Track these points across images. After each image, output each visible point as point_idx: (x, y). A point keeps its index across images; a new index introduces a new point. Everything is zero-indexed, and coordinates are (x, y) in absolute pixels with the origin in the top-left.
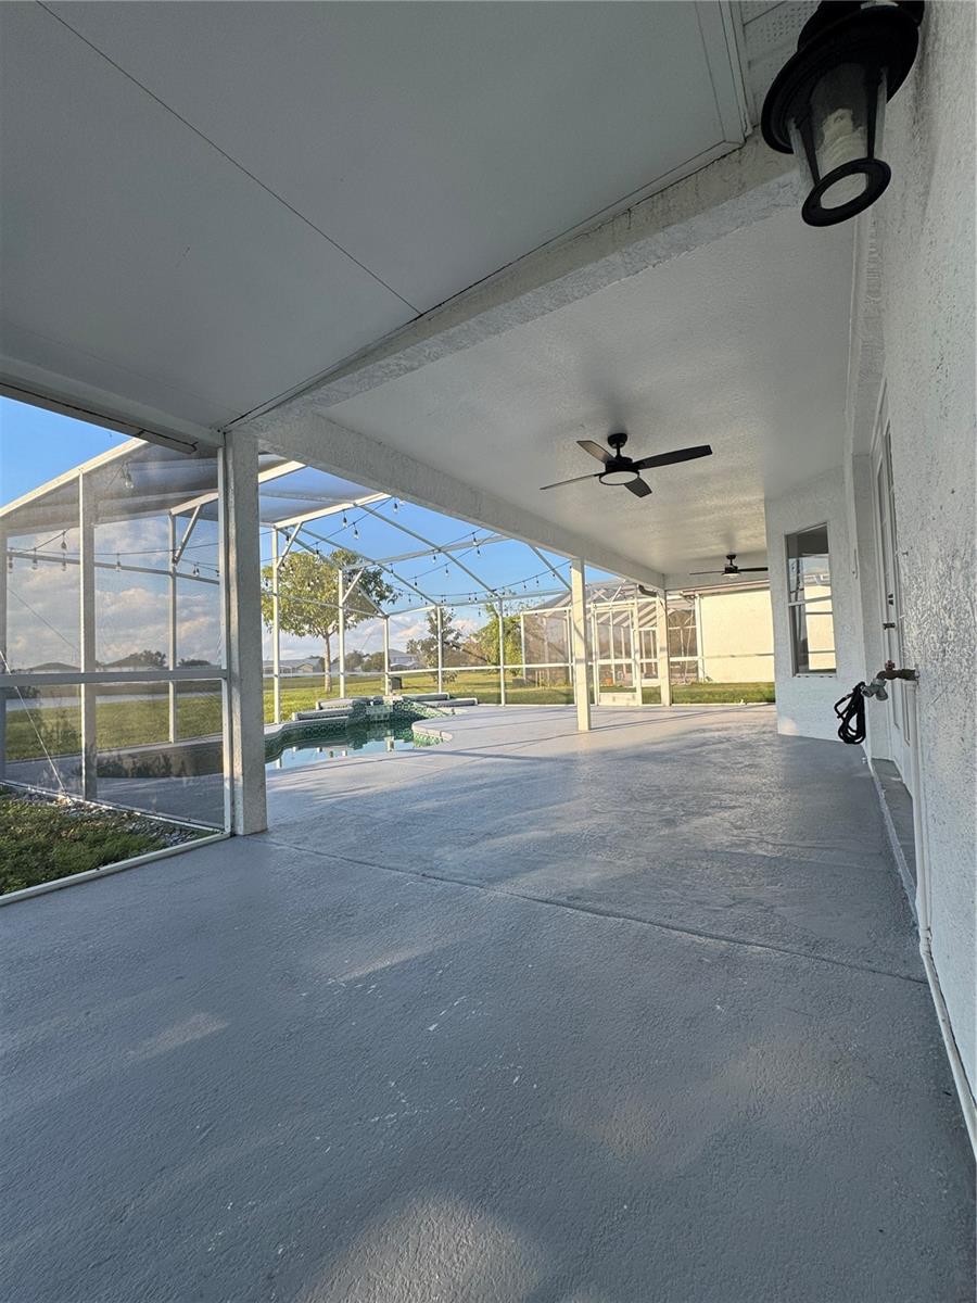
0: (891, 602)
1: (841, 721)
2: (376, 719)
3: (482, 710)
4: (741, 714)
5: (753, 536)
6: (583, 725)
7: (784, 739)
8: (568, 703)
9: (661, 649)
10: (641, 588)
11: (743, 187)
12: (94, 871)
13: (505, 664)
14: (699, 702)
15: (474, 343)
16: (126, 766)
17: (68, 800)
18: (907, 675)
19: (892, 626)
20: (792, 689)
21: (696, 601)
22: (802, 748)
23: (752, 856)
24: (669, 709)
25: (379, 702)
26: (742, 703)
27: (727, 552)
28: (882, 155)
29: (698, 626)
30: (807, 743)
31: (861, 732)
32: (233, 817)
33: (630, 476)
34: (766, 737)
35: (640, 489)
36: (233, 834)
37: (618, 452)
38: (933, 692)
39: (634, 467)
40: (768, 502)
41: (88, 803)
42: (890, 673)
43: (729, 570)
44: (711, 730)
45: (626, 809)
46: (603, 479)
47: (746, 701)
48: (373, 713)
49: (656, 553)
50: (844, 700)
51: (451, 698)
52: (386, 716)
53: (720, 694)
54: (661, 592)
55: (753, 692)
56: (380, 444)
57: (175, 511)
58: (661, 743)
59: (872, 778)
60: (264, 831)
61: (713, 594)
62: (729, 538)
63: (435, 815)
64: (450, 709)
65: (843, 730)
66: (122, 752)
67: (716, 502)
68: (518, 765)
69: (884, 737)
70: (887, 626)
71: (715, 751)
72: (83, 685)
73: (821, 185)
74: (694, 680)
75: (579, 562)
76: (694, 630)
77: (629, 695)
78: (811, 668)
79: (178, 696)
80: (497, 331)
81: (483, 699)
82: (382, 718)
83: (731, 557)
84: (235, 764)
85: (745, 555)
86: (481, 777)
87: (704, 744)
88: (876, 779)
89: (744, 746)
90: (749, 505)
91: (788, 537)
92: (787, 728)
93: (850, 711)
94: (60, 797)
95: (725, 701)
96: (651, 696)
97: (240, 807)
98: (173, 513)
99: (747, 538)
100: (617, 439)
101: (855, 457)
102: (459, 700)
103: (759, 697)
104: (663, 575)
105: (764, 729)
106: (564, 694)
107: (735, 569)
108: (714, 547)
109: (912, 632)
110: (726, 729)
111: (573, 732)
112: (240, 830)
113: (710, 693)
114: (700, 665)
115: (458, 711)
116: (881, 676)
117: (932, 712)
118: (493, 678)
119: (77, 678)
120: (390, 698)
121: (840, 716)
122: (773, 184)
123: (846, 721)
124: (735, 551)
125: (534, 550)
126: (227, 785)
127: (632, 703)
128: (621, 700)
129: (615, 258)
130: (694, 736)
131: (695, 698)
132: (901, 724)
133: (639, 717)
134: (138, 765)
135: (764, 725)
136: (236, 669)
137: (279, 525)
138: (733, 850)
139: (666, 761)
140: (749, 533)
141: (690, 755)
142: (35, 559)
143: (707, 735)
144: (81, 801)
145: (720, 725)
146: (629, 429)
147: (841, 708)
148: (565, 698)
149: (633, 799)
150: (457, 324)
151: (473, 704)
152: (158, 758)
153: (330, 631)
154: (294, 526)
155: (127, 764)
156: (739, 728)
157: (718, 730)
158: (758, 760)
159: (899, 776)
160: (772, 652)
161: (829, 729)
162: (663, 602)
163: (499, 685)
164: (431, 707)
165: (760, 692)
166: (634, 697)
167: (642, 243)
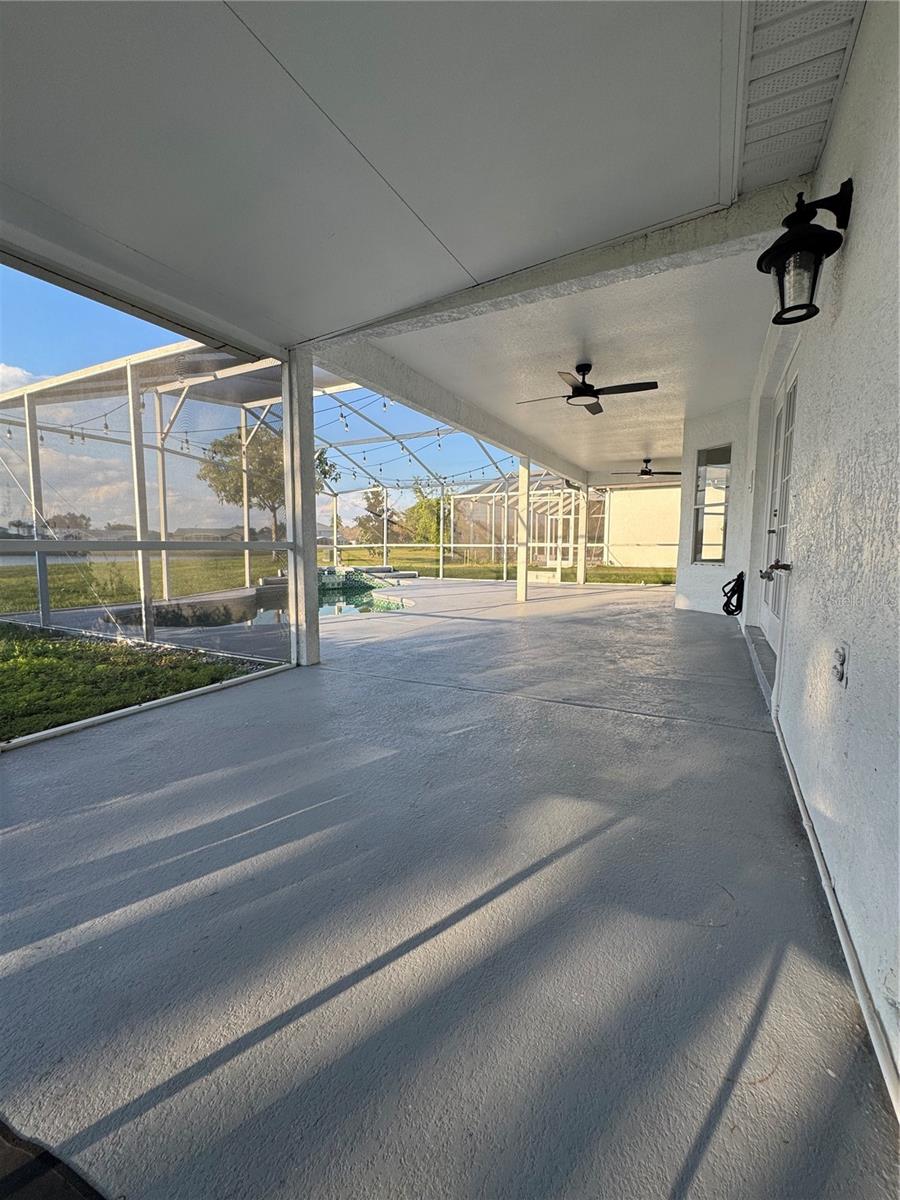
0: (775, 515)
1: (726, 598)
2: (330, 586)
3: (424, 583)
4: (642, 593)
5: (670, 445)
6: (521, 597)
7: (679, 611)
8: (498, 578)
9: (582, 536)
10: (567, 482)
11: (726, 237)
12: (137, 707)
13: (444, 543)
14: (608, 582)
15: (512, 307)
16: (184, 613)
17: (129, 642)
18: (786, 567)
19: (773, 532)
20: (689, 574)
21: (607, 495)
22: (691, 617)
23: (671, 680)
24: (581, 586)
25: (332, 572)
26: (642, 584)
27: (644, 457)
28: (817, 303)
29: (606, 516)
30: (695, 615)
31: (739, 607)
32: (298, 652)
33: (591, 400)
34: (667, 610)
35: (595, 409)
36: (298, 665)
37: (584, 378)
38: (799, 577)
39: (596, 393)
40: (688, 421)
41: (150, 643)
42: (777, 566)
43: (644, 473)
44: (623, 604)
45: (579, 653)
46: (570, 401)
47: (646, 583)
48: (327, 581)
49: (583, 455)
50: (730, 583)
51: (395, 570)
52: (339, 584)
53: (624, 576)
54: (584, 486)
55: (652, 576)
56: (393, 358)
57: (161, 389)
58: (587, 612)
59: (744, 639)
60: (319, 663)
61: (622, 489)
62: (647, 446)
63: (442, 654)
64: (396, 580)
65: (727, 605)
66: (180, 602)
67: (646, 418)
68: (483, 624)
69: (757, 612)
70: (770, 532)
71: (631, 619)
72: (140, 552)
73: (784, 310)
74: (598, 563)
75: (526, 460)
76: (603, 518)
77: (551, 574)
78: (703, 557)
79: (171, 558)
80: (532, 302)
81: (423, 573)
82: (336, 586)
83: (647, 461)
84: (300, 613)
85: (659, 460)
86: (458, 632)
87: (620, 614)
88: (749, 641)
89: (651, 616)
90: (670, 422)
91: (699, 451)
92: (682, 604)
93: (733, 591)
94: (119, 639)
95: (628, 582)
96: (568, 575)
97: (303, 645)
98: (160, 392)
99: (663, 447)
100: (583, 368)
101: (763, 399)
102: (401, 572)
103: (657, 579)
104: (587, 472)
105: (664, 604)
106: (495, 572)
107: (649, 471)
108: (634, 453)
109: (791, 542)
110: (636, 603)
111: (514, 602)
112: (304, 662)
113: (617, 575)
114: (605, 550)
115: (402, 582)
116: (772, 567)
117: (797, 588)
118: (432, 555)
119: (136, 546)
120: (342, 570)
121: (726, 595)
122: (746, 239)
123: (730, 599)
124: (651, 456)
125: (480, 443)
126: (293, 629)
127: (552, 581)
128: (543, 578)
129: (632, 268)
130: (610, 607)
131: (604, 578)
132: (770, 602)
133: (559, 592)
134: (197, 614)
135: (663, 602)
136: (300, 542)
137: (248, 405)
138: (659, 677)
139: (596, 624)
140: (665, 443)
141: (614, 621)
142: (83, 437)
143: (622, 607)
144: (143, 642)
145: (629, 600)
146: (594, 360)
147: (727, 589)
148: (494, 575)
149: (580, 648)
150: (506, 295)
151: (414, 577)
152: (218, 609)
153: (277, 506)
154: (263, 408)
155: (187, 612)
156: (644, 603)
157: (628, 604)
158: (663, 626)
159: (763, 636)
160: (677, 543)
161: (715, 604)
162: (585, 496)
163: (438, 561)
164: (380, 578)
165: (658, 576)
166: (554, 576)
167: (651, 262)
